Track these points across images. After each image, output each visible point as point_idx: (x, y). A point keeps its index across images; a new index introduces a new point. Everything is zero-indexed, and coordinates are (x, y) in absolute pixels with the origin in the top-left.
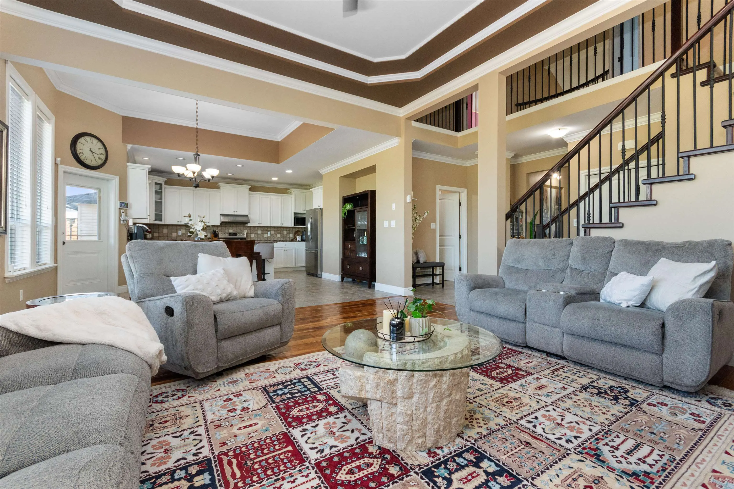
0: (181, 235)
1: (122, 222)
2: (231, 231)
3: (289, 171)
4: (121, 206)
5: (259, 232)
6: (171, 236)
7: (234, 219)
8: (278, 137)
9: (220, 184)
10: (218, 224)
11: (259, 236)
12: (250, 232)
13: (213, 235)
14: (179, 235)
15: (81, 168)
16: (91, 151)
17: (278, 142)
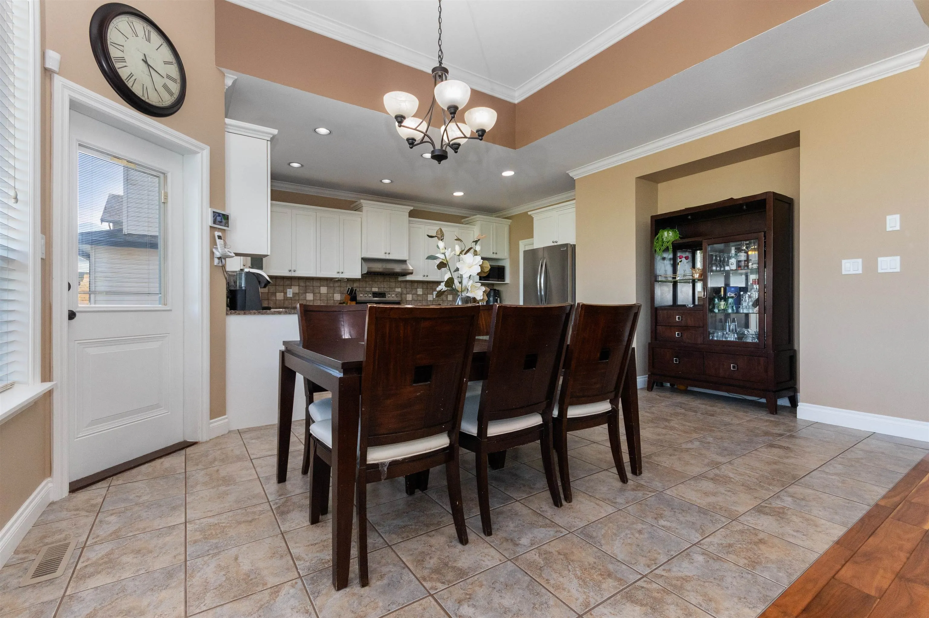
0: (291, 296)
1: (216, 261)
2: (375, 290)
3: (508, 174)
4: (215, 222)
5: (420, 292)
6: (274, 298)
7: (384, 267)
8: (517, 94)
9: (362, 201)
10: (358, 275)
11: (420, 298)
12: (405, 292)
13: (349, 297)
14: (288, 296)
15: (122, 104)
16: (145, 61)
17: (514, 105)
